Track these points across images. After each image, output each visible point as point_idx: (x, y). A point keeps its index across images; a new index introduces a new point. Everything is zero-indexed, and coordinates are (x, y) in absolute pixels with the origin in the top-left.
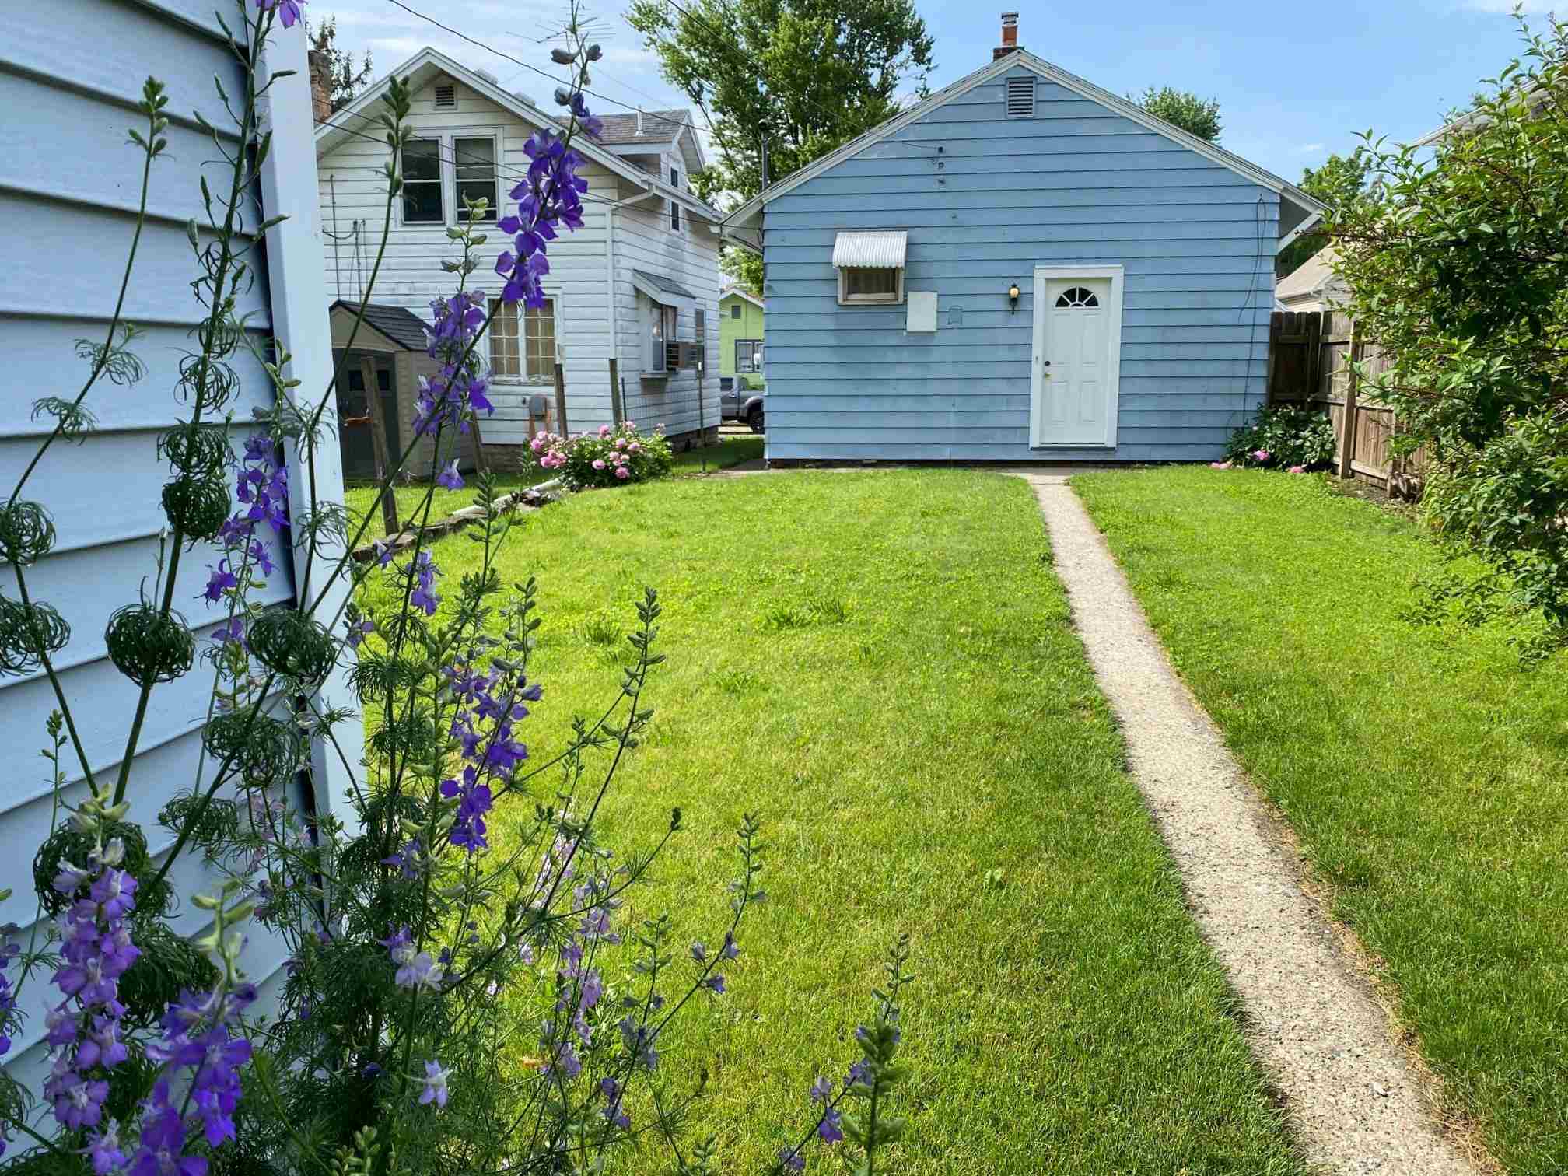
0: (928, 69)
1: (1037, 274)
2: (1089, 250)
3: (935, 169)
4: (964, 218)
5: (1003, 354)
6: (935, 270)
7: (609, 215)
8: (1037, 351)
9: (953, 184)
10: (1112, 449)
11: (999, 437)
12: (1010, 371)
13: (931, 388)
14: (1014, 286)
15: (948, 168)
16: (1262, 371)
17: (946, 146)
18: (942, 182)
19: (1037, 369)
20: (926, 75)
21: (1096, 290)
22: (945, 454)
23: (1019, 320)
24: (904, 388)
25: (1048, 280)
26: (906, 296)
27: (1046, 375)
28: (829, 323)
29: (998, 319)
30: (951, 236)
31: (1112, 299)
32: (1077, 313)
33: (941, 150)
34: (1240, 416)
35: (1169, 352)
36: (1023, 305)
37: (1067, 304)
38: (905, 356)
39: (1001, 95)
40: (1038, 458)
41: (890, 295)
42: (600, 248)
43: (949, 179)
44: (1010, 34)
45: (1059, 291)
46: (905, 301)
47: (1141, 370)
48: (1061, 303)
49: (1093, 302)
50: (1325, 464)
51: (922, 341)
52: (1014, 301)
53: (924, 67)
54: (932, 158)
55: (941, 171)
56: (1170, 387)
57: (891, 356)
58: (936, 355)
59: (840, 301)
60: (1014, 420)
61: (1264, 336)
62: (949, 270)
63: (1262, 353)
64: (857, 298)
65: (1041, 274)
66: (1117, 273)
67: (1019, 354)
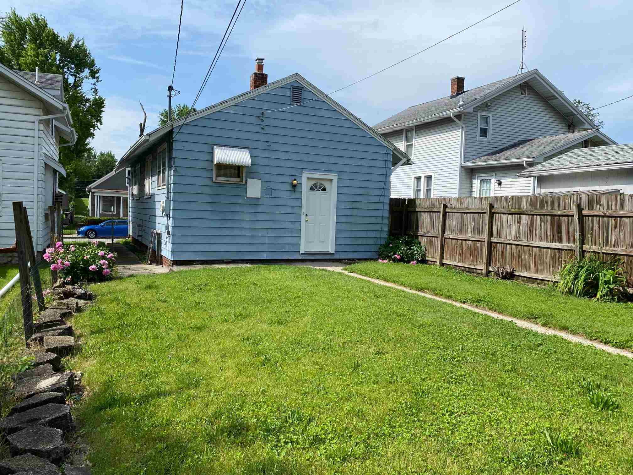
0: (97, 81)
1: (304, 175)
2: (324, 167)
3: (260, 123)
4: (275, 147)
5: (289, 210)
6: (260, 169)
7: (37, 123)
8: (304, 210)
9: (268, 130)
10: (333, 254)
11: (287, 248)
12: (292, 218)
13: (258, 225)
14: (295, 180)
15: (266, 122)
16: (386, 221)
17: (265, 112)
18: (263, 128)
19: (303, 218)
20: (96, 84)
21: (327, 185)
22: (264, 256)
23: (296, 195)
24: (244, 225)
25: (308, 178)
26: (246, 180)
27: (306, 221)
28: (208, 190)
29: (287, 194)
30: (267, 154)
31: (333, 189)
32: (318, 194)
33: (263, 113)
34: (379, 240)
35: (355, 213)
36: (298, 188)
37: (314, 190)
38: (245, 209)
39: (288, 93)
40: (304, 258)
41: (238, 179)
42: (29, 140)
43: (266, 128)
44: (260, 67)
45: (312, 183)
46: (246, 183)
47: (343, 220)
48: (312, 189)
49: (324, 190)
50: (424, 261)
51: (254, 202)
52: (294, 186)
53: (96, 80)
54: (258, 117)
55: (262, 123)
56: (354, 227)
57: (238, 209)
58: (260, 209)
59: (214, 180)
60: (295, 241)
61: (387, 207)
62: (267, 170)
63: (387, 214)
64: (222, 179)
65: (305, 175)
66: (335, 177)
67: (296, 211)
